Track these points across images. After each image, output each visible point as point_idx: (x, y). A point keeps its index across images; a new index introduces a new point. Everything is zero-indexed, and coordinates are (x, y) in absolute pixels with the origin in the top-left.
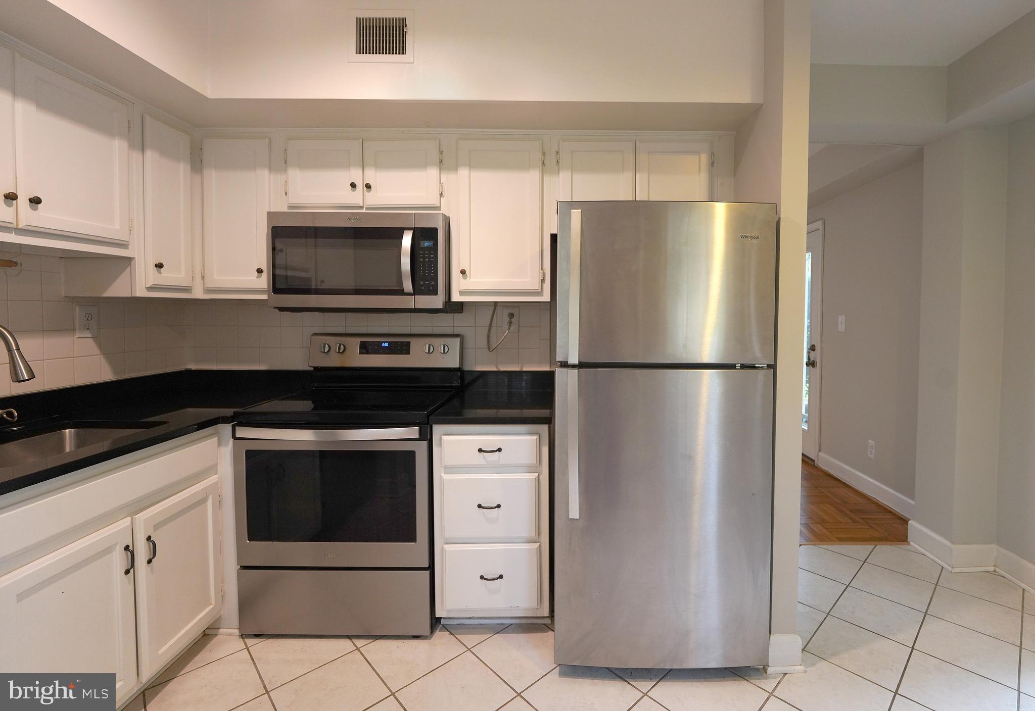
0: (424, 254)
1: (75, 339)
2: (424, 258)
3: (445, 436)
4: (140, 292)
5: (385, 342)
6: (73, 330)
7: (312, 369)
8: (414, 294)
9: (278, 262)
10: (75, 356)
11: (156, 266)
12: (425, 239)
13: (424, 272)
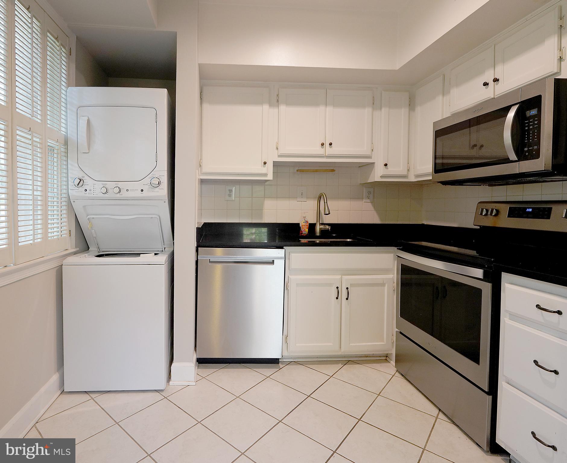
0: (528, 123)
1: (363, 202)
2: (529, 126)
3: (507, 284)
4: (377, 179)
5: (529, 208)
6: (362, 199)
7: (479, 227)
8: (519, 160)
9: (437, 154)
10: (363, 210)
11: (384, 165)
12: (530, 109)
13: (529, 139)
